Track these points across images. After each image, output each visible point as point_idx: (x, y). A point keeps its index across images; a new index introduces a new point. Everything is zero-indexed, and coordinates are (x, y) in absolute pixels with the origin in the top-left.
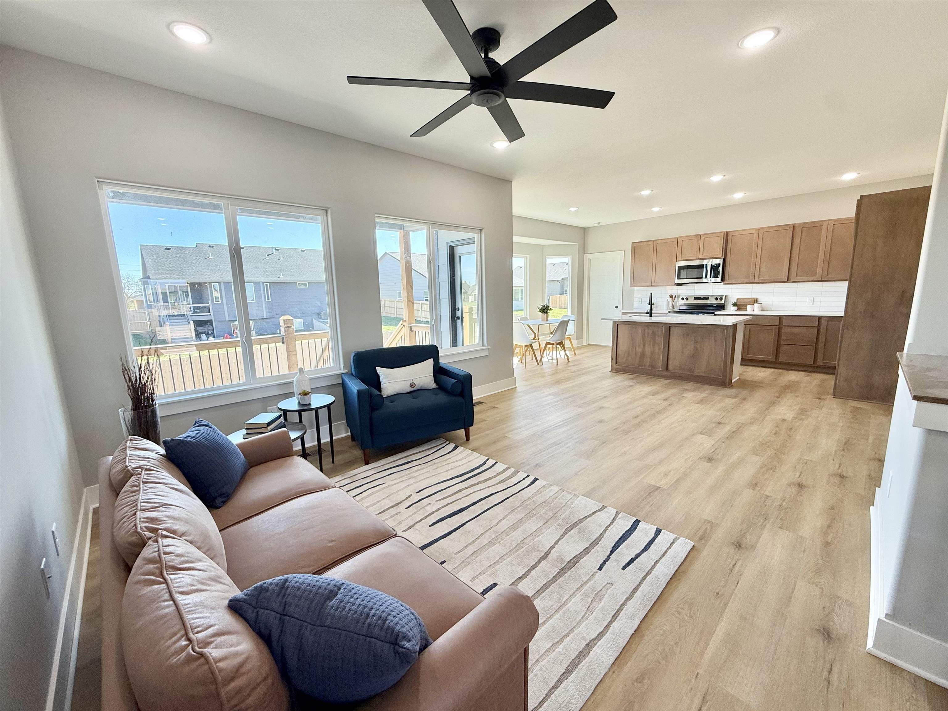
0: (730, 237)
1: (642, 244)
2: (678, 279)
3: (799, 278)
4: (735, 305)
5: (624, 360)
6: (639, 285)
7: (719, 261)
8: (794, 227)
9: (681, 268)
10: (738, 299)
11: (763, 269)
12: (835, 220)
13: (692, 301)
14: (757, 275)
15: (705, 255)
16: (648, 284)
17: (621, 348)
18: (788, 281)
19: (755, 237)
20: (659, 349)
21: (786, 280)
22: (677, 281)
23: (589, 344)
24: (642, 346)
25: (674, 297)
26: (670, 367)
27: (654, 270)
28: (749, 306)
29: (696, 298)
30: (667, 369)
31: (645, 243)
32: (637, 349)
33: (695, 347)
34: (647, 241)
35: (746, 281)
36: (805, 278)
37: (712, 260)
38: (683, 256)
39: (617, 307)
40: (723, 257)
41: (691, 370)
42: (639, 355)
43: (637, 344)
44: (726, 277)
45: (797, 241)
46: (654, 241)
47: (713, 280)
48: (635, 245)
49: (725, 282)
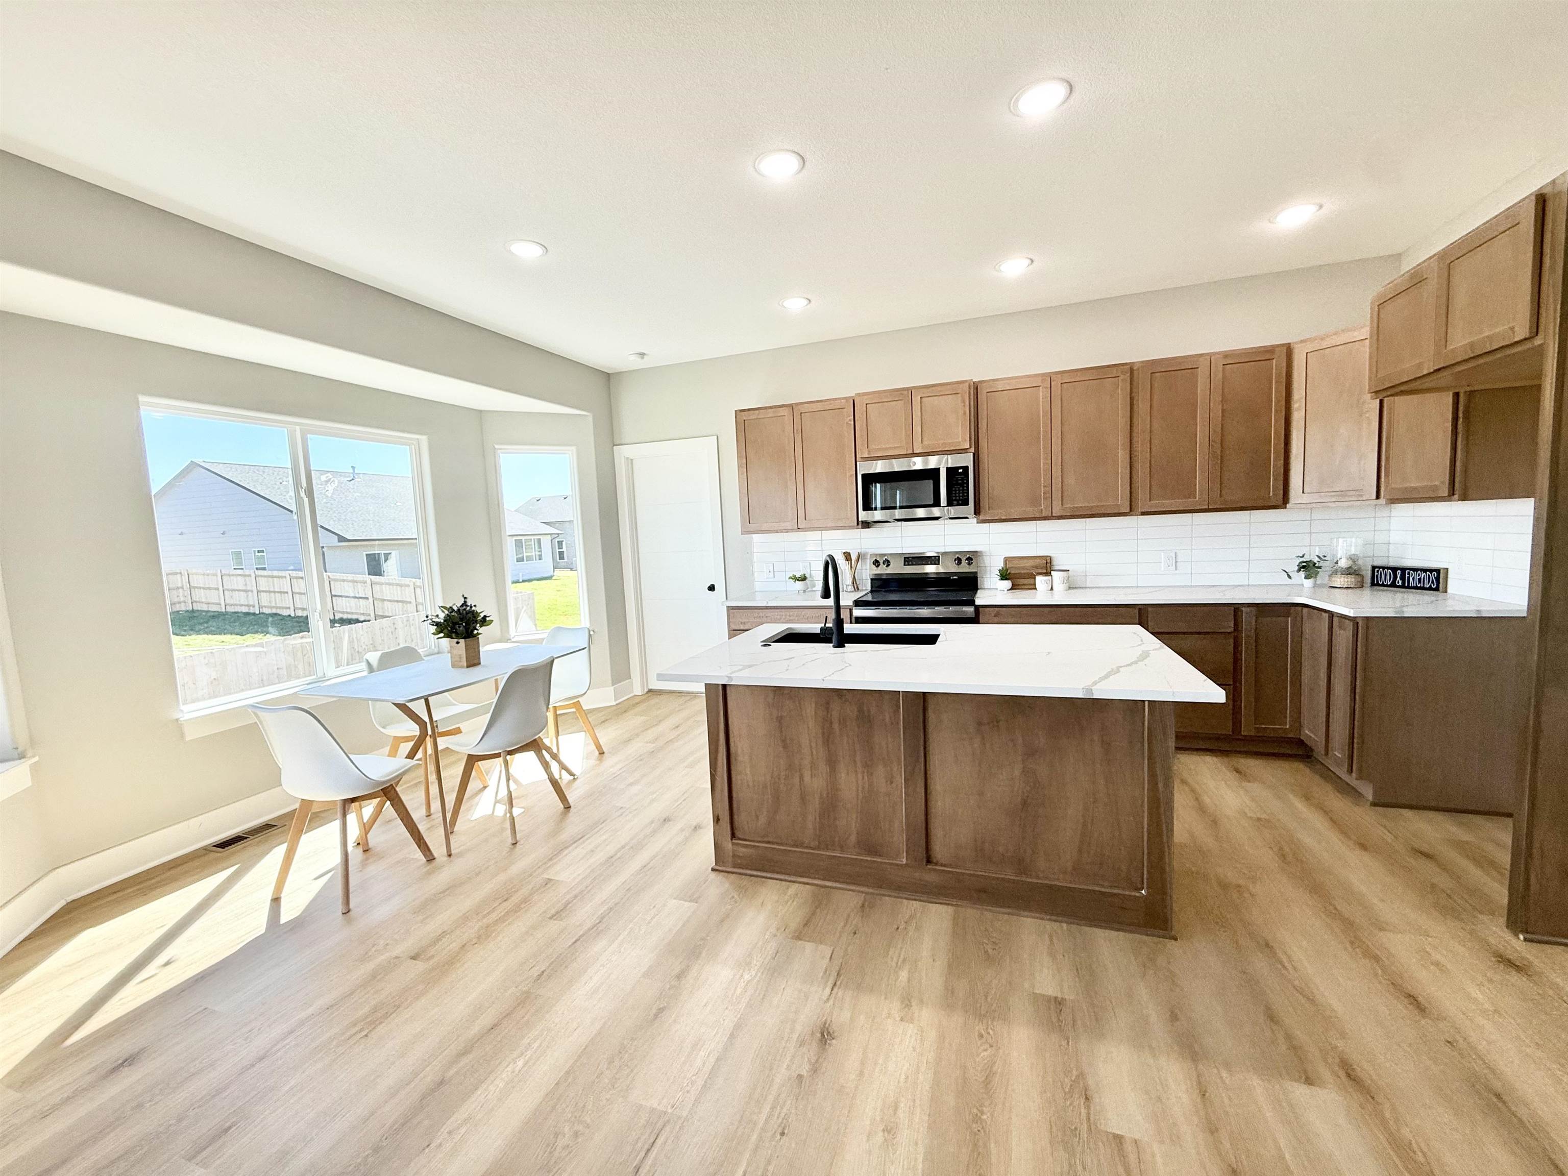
0: (982, 397)
1: (762, 415)
2: (864, 510)
3: (1156, 504)
4: (1004, 575)
5: (763, 820)
6: (765, 527)
7: (967, 460)
8: (1132, 371)
9: (869, 480)
10: (1006, 560)
11: (1071, 480)
12: (1226, 355)
13: (897, 568)
14: (1057, 495)
15: (930, 443)
16: (788, 525)
17: (744, 773)
18: (1131, 511)
19: (1042, 394)
20: (890, 780)
21: (1128, 511)
22: (864, 515)
23: (650, 691)
24: (823, 768)
25: (854, 557)
26: (939, 850)
27: (800, 486)
28: (1040, 580)
29: (910, 560)
30: (929, 861)
31: (770, 413)
32: (807, 778)
33: (1025, 772)
34: (775, 407)
35: (1031, 511)
36: (1167, 504)
37: (946, 456)
38: (872, 446)
39: (712, 588)
40: (973, 450)
41: (1022, 865)
42: (814, 805)
43: (806, 762)
44: (984, 503)
45: (1142, 407)
46: (791, 406)
47: (953, 511)
48: (745, 416)
49: (981, 517)
